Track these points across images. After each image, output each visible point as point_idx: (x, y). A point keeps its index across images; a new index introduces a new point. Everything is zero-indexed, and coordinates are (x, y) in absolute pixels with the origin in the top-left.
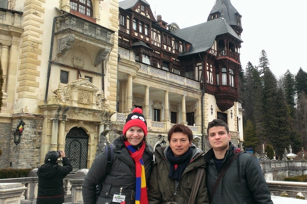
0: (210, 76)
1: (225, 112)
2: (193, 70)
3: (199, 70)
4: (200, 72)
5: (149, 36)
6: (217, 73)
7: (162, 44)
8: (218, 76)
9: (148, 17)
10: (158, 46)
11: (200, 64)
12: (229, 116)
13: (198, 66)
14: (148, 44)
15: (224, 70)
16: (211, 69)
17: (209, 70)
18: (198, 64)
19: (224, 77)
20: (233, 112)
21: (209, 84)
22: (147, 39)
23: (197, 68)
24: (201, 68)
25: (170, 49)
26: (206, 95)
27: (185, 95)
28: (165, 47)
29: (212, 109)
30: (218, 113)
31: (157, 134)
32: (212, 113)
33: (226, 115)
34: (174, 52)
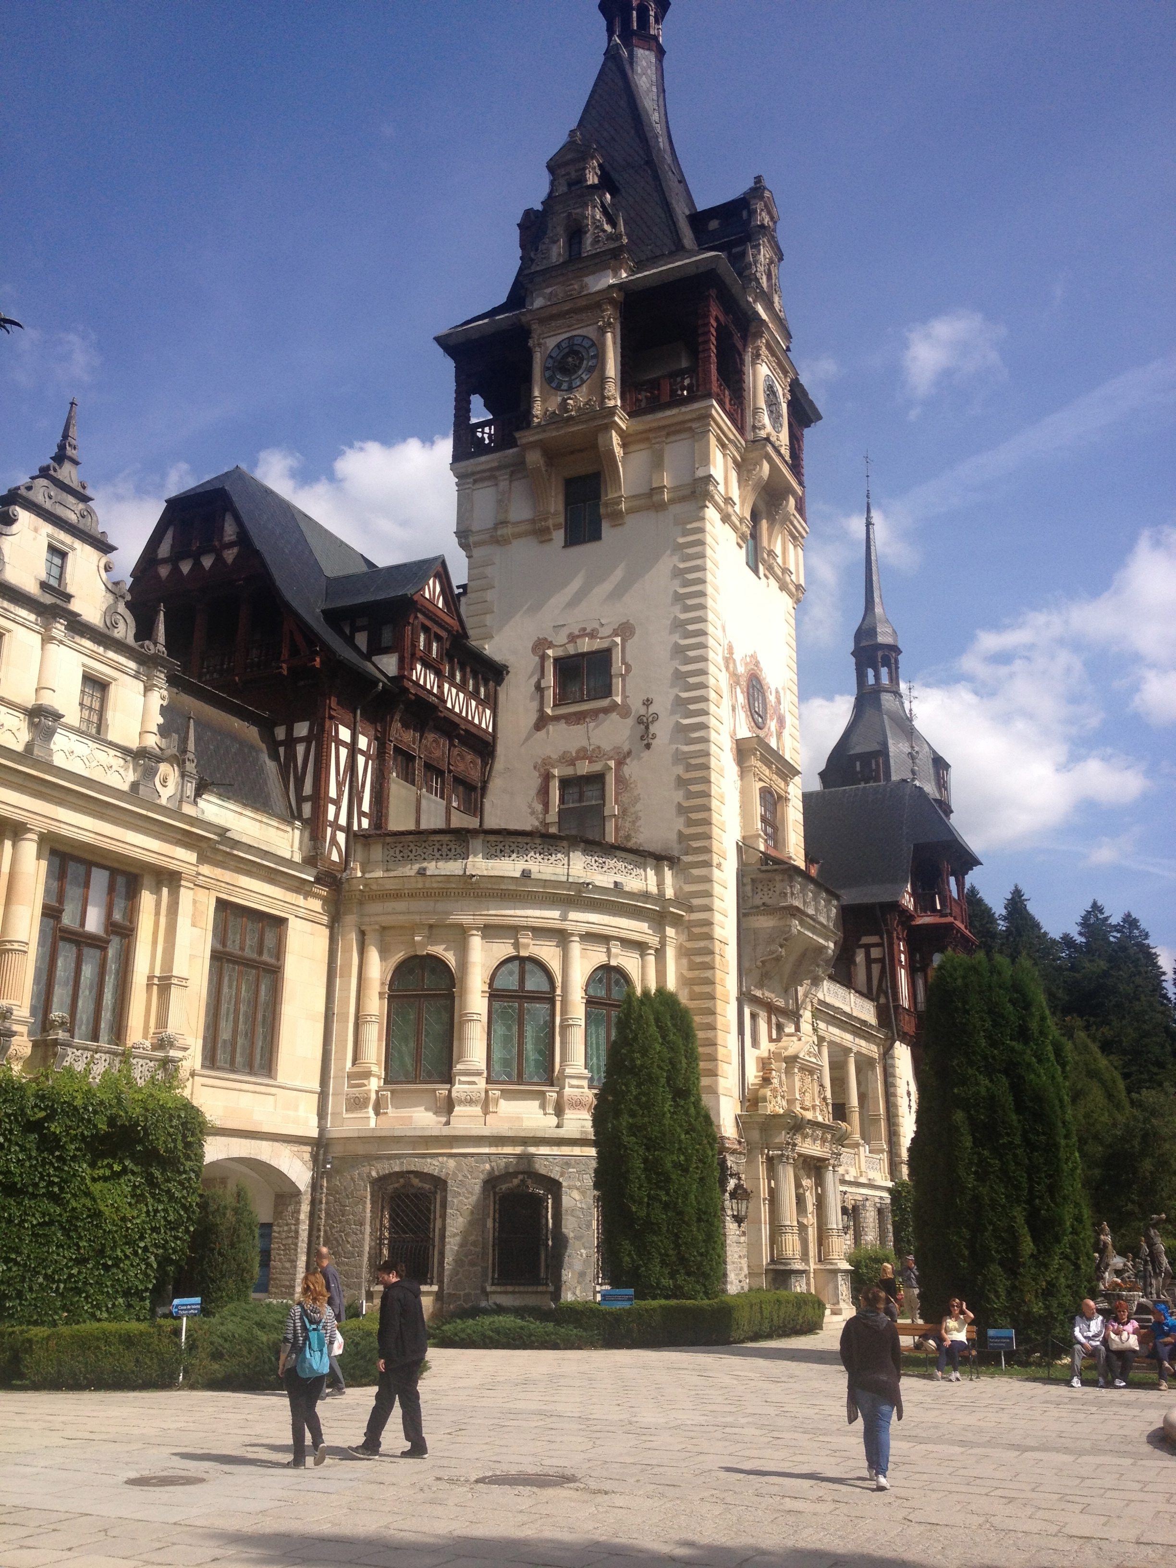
2: (851, 960)
4: (876, 969)
6: (916, 972)
11: (875, 939)
13: (867, 947)
16: (903, 958)
18: (865, 940)
21: (903, 1009)
24: (876, 954)
27: (854, 1049)
29: (909, 1094)
32: (910, 1106)
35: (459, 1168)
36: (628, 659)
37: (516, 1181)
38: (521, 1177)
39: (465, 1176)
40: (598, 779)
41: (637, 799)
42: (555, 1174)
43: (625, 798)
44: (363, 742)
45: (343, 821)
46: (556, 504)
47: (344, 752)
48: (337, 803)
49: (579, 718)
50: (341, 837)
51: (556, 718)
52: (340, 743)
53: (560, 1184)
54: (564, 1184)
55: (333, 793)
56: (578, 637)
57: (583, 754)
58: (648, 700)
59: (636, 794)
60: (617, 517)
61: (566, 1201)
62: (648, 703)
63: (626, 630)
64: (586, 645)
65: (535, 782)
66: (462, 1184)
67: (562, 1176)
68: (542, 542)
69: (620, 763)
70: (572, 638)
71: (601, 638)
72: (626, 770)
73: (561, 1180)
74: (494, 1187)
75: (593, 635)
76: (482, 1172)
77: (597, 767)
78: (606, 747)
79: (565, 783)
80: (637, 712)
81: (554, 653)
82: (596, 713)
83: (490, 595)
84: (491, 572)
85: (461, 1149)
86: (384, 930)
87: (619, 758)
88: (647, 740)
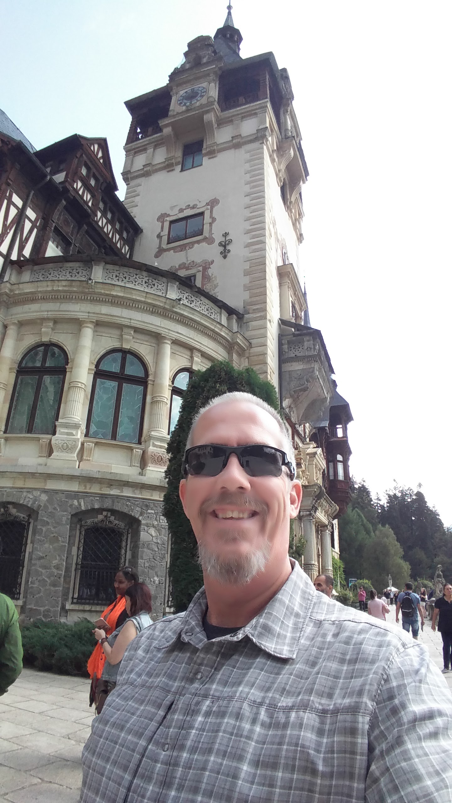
12: (335, 530)
19: (340, 468)
35: (50, 501)
36: (214, 215)
37: (100, 517)
38: (105, 513)
39: (55, 509)
41: (216, 286)
42: (136, 513)
43: (208, 286)
44: (31, 214)
45: (4, 250)
46: (179, 154)
47: (14, 210)
49: (183, 248)
51: (168, 250)
52: (11, 203)
53: (140, 521)
54: (143, 522)
56: (185, 209)
57: (183, 267)
58: (226, 233)
59: (215, 283)
60: (212, 154)
61: (143, 536)
62: (226, 235)
63: (213, 203)
64: (189, 212)
66: (52, 515)
67: (141, 514)
68: (168, 172)
69: (206, 268)
70: (181, 210)
71: (198, 208)
72: (210, 272)
73: (140, 518)
74: (80, 520)
75: (194, 207)
76: (71, 506)
77: (191, 272)
78: (198, 260)
80: (218, 238)
81: (169, 219)
82: (193, 243)
83: (137, 199)
84: (139, 189)
85: (52, 485)
86: (21, 324)
87: (206, 265)
88: (225, 254)
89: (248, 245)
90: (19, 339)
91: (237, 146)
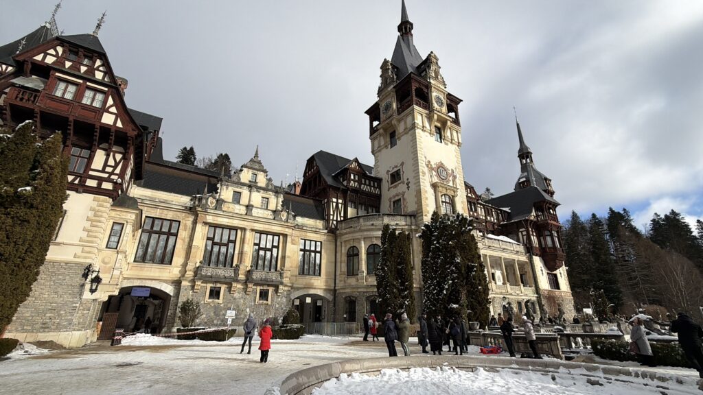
0: (534, 240)
1: (555, 272)
2: (518, 236)
3: (523, 236)
4: (525, 237)
5: (476, 211)
6: (540, 237)
7: (485, 216)
8: (542, 238)
9: (474, 197)
10: (484, 218)
11: (524, 229)
12: (559, 275)
13: (522, 232)
14: (477, 219)
15: (547, 233)
16: (534, 234)
17: (533, 236)
18: (521, 230)
19: (549, 239)
20: (562, 272)
21: (536, 247)
22: (475, 214)
23: (520, 234)
24: (524, 233)
25: (492, 219)
26: (534, 257)
27: (516, 259)
28: (489, 218)
29: (542, 270)
30: (548, 273)
31: (502, 296)
32: (543, 275)
33: (555, 275)
34: (495, 221)
35: (360, 294)
36: (403, 170)
37: (373, 298)
39: (361, 296)
40: (400, 199)
43: (405, 203)
44: (340, 201)
45: (335, 219)
46: (388, 139)
47: (334, 204)
48: (333, 215)
49: (396, 187)
50: (335, 222)
51: (391, 187)
52: (333, 202)
55: (332, 213)
57: (397, 195)
59: (407, 202)
60: (399, 138)
62: (408, 179)
63: (403, 164)
64: (396, 169)
65: (389, 203)
66: (361, 298)
68: (387, 149)
69: (403, 195)
70: (393, 168)
71: (398, 167)
72: (405, 197)
74: (368, 299)
75: (396, 167)
76: (365, 295)
77: (399, 197)
78: (401, 192)
79: (394, 202)
80: (406, 182)
81: (390, 173)
82: (398, 185)
83: (378, 164)
84: (379, 158)
85: (360, 290)
86: (345, 241)
87: (403, 194)
88: (408, 188)
89: (415, 184)
90: (346, 246)
91: (407, 133)
